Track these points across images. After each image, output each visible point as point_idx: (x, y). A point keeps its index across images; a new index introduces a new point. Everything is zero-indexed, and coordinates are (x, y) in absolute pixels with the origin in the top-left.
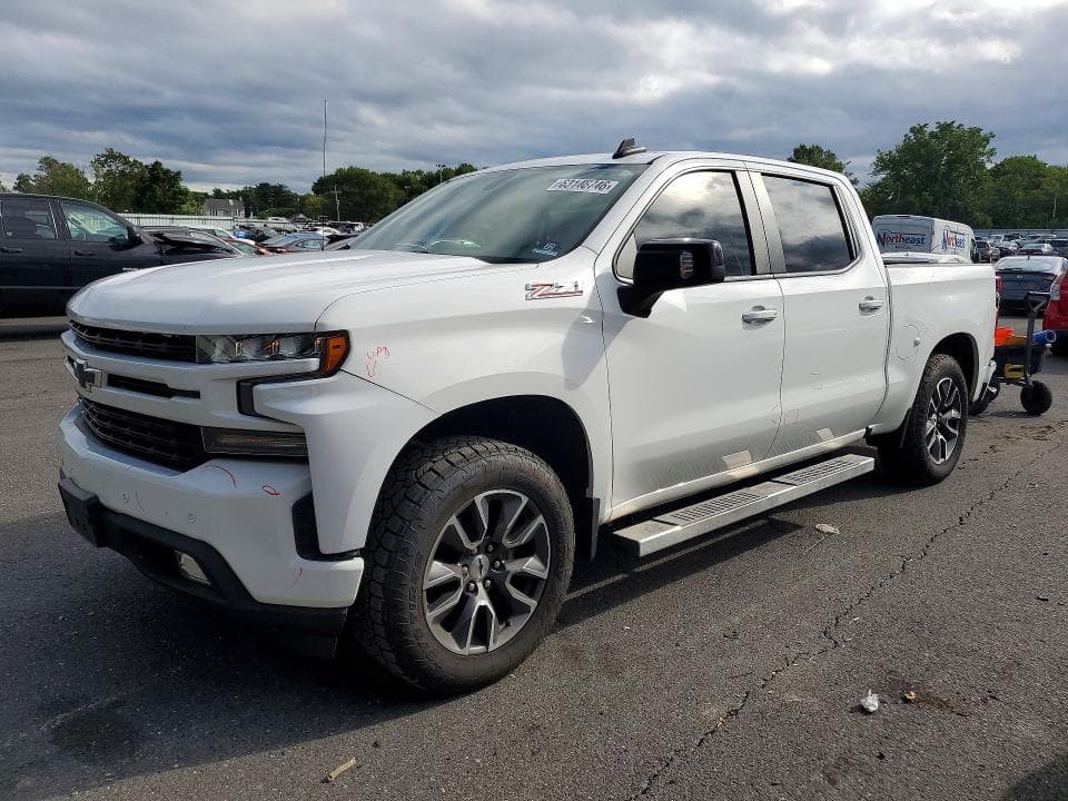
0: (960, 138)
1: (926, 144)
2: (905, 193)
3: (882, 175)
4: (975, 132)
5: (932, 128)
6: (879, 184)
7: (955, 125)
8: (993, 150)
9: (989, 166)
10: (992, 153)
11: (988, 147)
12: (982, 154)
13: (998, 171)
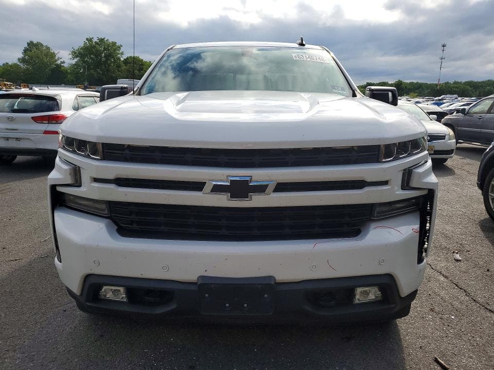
0: (108, 46)
1: (94, 47)
2: (89, 69)
3: (76, 60)
4: (114, 44)
5: (95, 40)
6: (75, 64)
7: (106, 39)
8: (123, 52)
9: (122, 59)
10: (122, 54)
11: (120, 52)
12: (119, 54)
13: (126, 61)
